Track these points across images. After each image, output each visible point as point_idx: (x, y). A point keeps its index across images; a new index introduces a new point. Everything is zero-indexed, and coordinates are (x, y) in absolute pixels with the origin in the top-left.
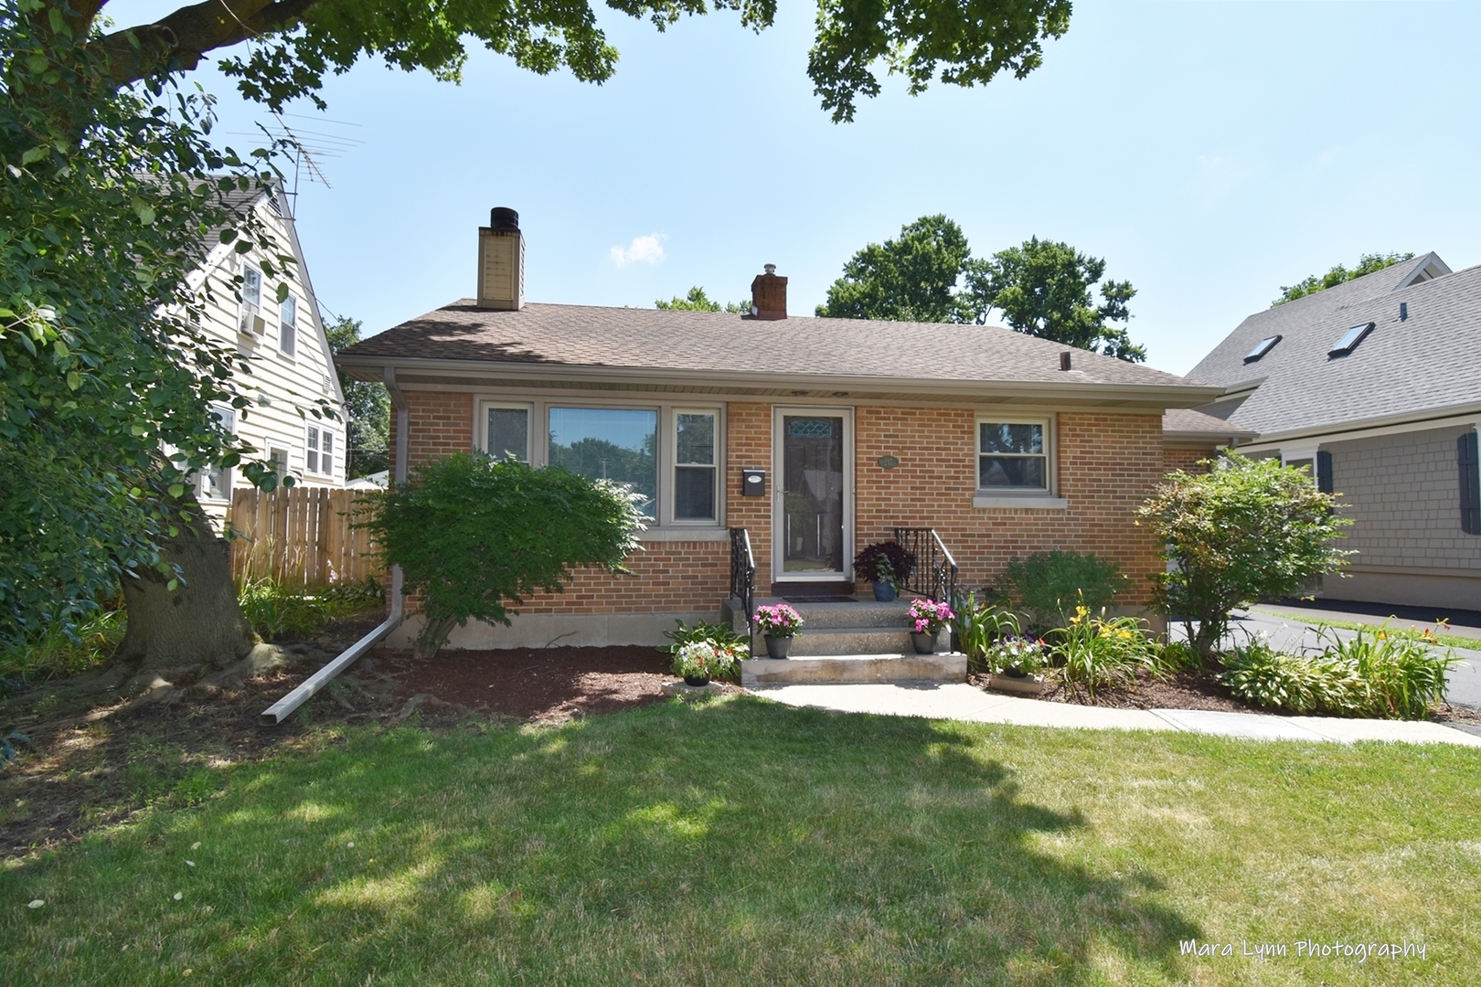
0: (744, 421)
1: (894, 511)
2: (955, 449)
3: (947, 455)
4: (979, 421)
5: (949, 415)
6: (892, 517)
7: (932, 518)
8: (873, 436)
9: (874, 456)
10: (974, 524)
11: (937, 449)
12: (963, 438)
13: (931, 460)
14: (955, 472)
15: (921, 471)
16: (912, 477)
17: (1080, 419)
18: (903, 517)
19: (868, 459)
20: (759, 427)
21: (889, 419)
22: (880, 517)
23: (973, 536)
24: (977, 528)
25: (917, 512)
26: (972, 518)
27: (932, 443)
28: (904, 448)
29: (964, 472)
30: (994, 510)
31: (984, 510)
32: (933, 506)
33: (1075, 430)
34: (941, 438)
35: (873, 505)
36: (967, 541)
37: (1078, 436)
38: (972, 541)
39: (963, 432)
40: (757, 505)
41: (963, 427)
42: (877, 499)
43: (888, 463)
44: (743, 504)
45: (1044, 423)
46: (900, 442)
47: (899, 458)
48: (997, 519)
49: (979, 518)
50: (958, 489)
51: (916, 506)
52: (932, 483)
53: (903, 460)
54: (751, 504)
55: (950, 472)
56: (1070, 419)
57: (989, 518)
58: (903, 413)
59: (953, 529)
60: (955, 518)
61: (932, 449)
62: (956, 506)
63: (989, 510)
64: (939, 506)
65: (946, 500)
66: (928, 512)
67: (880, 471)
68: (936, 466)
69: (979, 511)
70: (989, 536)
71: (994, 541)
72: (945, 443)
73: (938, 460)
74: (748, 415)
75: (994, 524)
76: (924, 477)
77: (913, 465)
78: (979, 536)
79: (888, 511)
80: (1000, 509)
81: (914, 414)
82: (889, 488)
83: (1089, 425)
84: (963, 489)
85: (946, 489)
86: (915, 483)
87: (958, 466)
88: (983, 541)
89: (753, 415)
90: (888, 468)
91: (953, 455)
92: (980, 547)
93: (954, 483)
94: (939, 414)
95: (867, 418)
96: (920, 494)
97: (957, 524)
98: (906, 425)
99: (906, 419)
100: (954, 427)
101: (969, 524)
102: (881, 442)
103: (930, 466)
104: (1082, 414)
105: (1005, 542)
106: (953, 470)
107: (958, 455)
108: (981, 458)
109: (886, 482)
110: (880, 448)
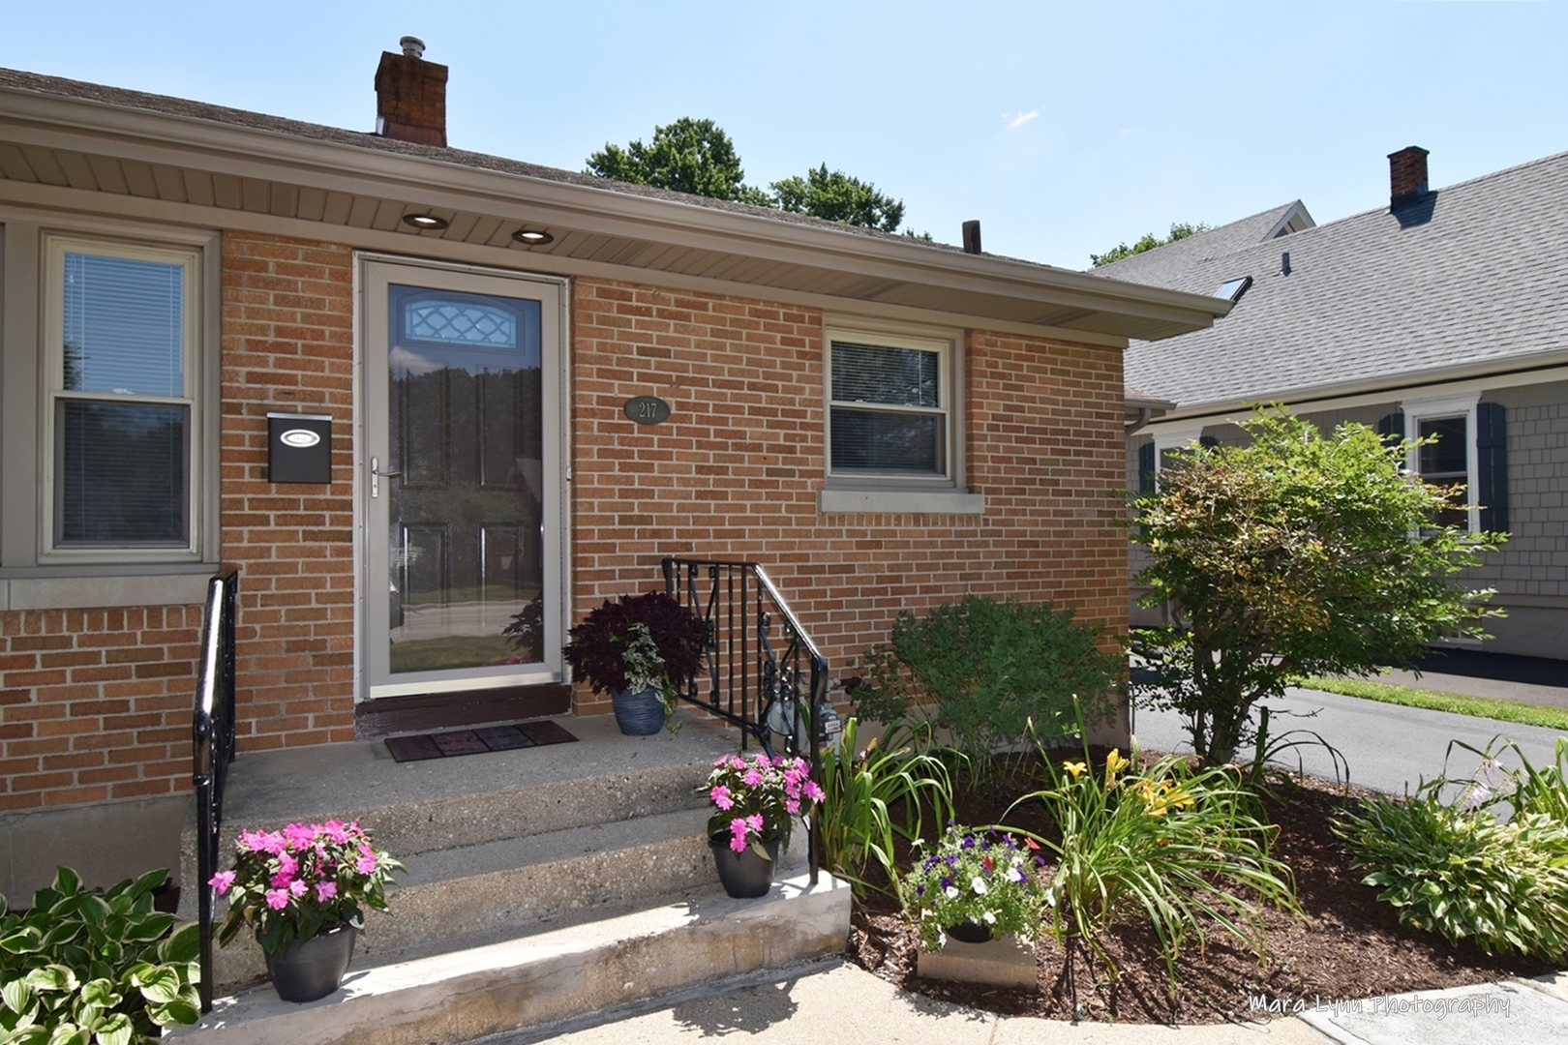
0: (270, 284)
1: (661, 520)
2: (786, 389)
3: (770, 400)
4: (831, 336)
5: (774, 315)
6: (655, 534)
7: (740, 534)
8: (614, 348)
9: (616, 394)
10: (823, 546)
11: (752, 386)
12: (801, 367)
13: (739, 410)
14: (787, 437)
15: (718, 433)
16: (700, 445)
17: (1004, 345)
18: (681, 534)
19: (602, 400)
20: (318, 304)
21: (648, 312)
22: (629, 534)
23: (820, 569)
24: (829, 553)
25: (710, 521)
26: (819, 534)
27: (742, 373)
28: (682, 380)
29: (804, 439)
30: (860, 516)
31: (842, 517)
32: (742, 508)
33: (995, 365)
34: (759, 363)
35: (613, 507)
36: (809, 582)
37: (1001, 376)
38: (819, 581)
39: (802, 355)
40: (311, 505)
41: (802, 343)
42: (623, 494)
43: (647, 411)
44: (271, 504)
45: (941, 349)
46: (673, 367)
47: (671, 401)
48: (864, 534)
49: (833, 534)
50: (791, 473)
51: (707, 508)
52: (741, 459)
53: (681, 406)
54: (293, 504)
55: (776, 437)
56: (989, 344)
57: (851, 533)
58: (679, 303)
59: (783, 558)
60: (786, 533)
61: (739, 385)
62: (789, 509)
63: (851, 516)
64: (755, 508)
65: (769, 496)
66: (732, 521)
67: (630, 429)
68: (749, 422)
69: (832, 519)
70: (850, 569)
71: (860, 580)
72: (767, 376)
73: (753, 411)
74: (281, 268)
75: (860, 545)
76: (724, 446)
77: (701, 419)
78: (833, 569)
79: (648, 520)
80: (870, 515)
81: (704, 307)
82: (649, 468)
83: (1018, 357)
84: (802, 474)
85: (769, 472)
86: (705, 458)
87: (792, 425)
88: (840, 581)
89: (299, 271)
90: (647, 423)
91: (783, 401)
92: (835, 593)
93: (785, 461)
94: (755, 313)
95: (600, 307)
96: (717, 483)
97: (791, 545)
98: (685, 330)
99: (687, 318)
100: (784, 341)
101: (813, 546)
102: (630, 363)
103: (736, 422)
104: (1007, 335)
105: (880, 579)
106: (782, 432)
107: (792, 402)
108: (835, 412)
109: (642, 455)
110: (629, 376)
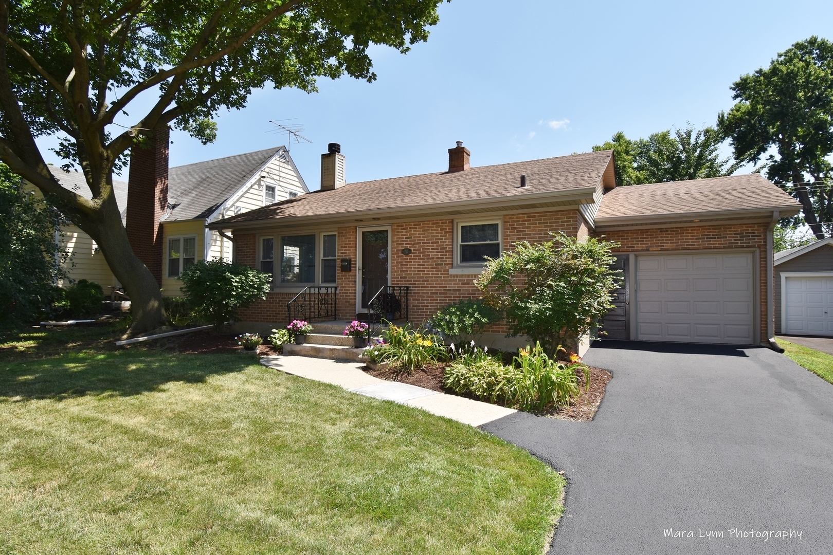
0: (344, 236)
1: (409, 278)
2: (441, 242)
3: (437, 246)
4: (460, 225)
5: (438, 223)
6: (408, 281)
7: (428, 281)
8: (400, 238)
9: (400, 249)
10: (451, 284)
11: (432, 243)
12: (446, 236)
13: (429, 249)
14: (441, 255)
15: (423, 256)
16: (419, 259)
17: (517, 218)
18: (414, 281)
19: (397, 250)
20: (350, 238)
21: (407, 229)
22: (402, 281)
23: (450, 290)
24: (453, 286)
25: (421, 277)
26: (450, 280)
27: (429, 240)
28: (415, 244)
29: (446, 255)
30: (462, 276)
31: (457, 276)
32: (429, 274)
33: (513, 225)
34: (434, 236)
35: (399, 275)
36: (447, 294)
37: (516, 228)
38: (449, 294)
39: (446, 233)
40: (349, 276)
41: (446, 229)
42: (401, 271)
43: (407, 252)
44: (343, 276)
45: (499, 222)
46: (413, 240)
47: (412, 249)
48: (464, 280)
49: (454, 280)
50: (442, 264)
51: (420, 274)
52: (429, 262)
53: (414, 250)
54: (346, 276)
55: (438, 255)
56: (510, 218)
57: (460, 280)
58: (414, 225)
59: (440, 287)
60: (440, 281)
61: (429, 243)
62: (441, 274)
63: (460, 275)
64: (432, 274)
65: (436, 271)
66: (426, 277)
67: (403, 256)
68: (431, 252)
69: (454, 277)
70: (460, 290)
71: (462, 294)
72: (436, 239)
73: (432, 249)
74: (346, 233)
75: (462, 284)
76: (424, 259)
77: (419, 253)
78: (454, 290)
79: (406, 278)
80: (466, 275)
81: (420, 225)
82: (407, 265)
83: (523, 221)
84: (445, 264)
85: (436, 264)
86: (420, 262)
87: (443, 252)
88: (456, 294)
89: (347, 233)
90: (406, 254)
91: (440, 245)
92: (454, 297)
93: (441, 261)
94: (433, 224)
95: (397, 229)
96: (422, 268)
97: (442, 284)
98: (415, 231)
99: (416, 228)
100: (441, 229)
101: (448, 284)
102: (403, 241)
103: (428, 252)
104: (519, 214)
105: (469, 294)
106: (440, 254)
107: (443, 245)
108: (463, 247)
109: (405, 262)
110: (403, 244)
